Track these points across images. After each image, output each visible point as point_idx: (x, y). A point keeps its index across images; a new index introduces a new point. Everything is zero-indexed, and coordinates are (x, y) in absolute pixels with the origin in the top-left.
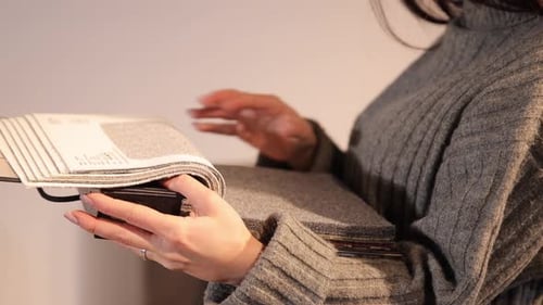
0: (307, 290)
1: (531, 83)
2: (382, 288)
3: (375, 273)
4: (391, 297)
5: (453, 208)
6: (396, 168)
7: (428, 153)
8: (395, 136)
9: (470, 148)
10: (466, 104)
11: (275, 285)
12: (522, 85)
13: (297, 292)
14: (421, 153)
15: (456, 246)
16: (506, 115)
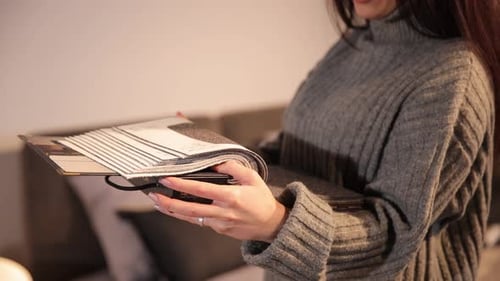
0: (320, 237)
1: (453, 83)
2: (362, 232)
3: (356, 220)
4: (369, 237)
5: (407, 172)
6: (352, 147)
7: (378, 135)
8: (349, 124)
9: (414, 129)
10: (405, 99)
11: (300, 235)
12: (446, 85)
13: (314, 238)
14: (373, 134)
15: (411, 199)
16: (437, 105)
